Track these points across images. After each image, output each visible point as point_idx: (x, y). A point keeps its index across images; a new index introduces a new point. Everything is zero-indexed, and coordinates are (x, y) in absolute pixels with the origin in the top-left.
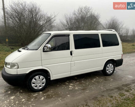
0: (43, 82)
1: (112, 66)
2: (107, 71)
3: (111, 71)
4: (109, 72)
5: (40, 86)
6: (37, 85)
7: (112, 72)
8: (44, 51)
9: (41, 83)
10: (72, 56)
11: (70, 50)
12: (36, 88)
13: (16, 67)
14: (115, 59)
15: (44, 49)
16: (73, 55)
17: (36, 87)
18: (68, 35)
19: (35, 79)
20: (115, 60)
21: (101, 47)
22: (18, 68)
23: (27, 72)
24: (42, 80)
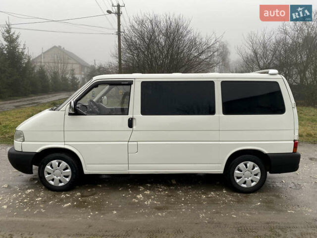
0: (65, 175)
1: (257, 168)
2: (238, 181)
3: (252, 181)
4: (245, 183)
5: (60, 182)
6: (55, 177)
8: (70, 114)
9: (62, 175)
10: (131, 129)
12: (52, 183)
14: (266, 152)
16: (134, 127)
17: (53, 180)
18: (130, 84)
19: (51, 166)
20: (266, 154)
21: (216, 115)
24: (64, 170)
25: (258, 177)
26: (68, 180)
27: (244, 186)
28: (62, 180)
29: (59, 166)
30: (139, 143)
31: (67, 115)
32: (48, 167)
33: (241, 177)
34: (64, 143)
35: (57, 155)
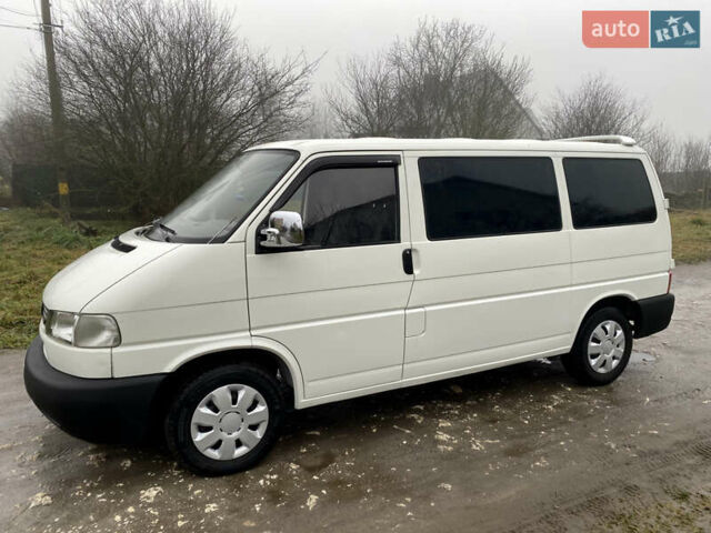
0: (254, 422)
1: (620, 332)
2: (593, 362)
3: (614, 358)
4: (603, 365)
5: (239, 443)
6: (224, 435)
7: (615, 363)
8: (260, 250)
9: (244, 426)
10: (411, 277)
11: (405, 244)
12: (215, 454)
13: (105, 336)
14: (636, 297)
15: (264, 238)
16: (416, 271)
17: (216, 446)
18: (393, 164)
19: (211, 405)
20: (636, 302)
21: (563, 231)
22: (118, 341)
23: (170, 367)
24: (250, 410)
25: (622, 349)
26: (259, 434)
27: (602, 370)
28: (243, 440)
29: (234, 402)
30: (428, 309)
31: (252, 255)
32: (203, 410)
33: (598, 355)
34: (248, 333)
35: (229, 369)
